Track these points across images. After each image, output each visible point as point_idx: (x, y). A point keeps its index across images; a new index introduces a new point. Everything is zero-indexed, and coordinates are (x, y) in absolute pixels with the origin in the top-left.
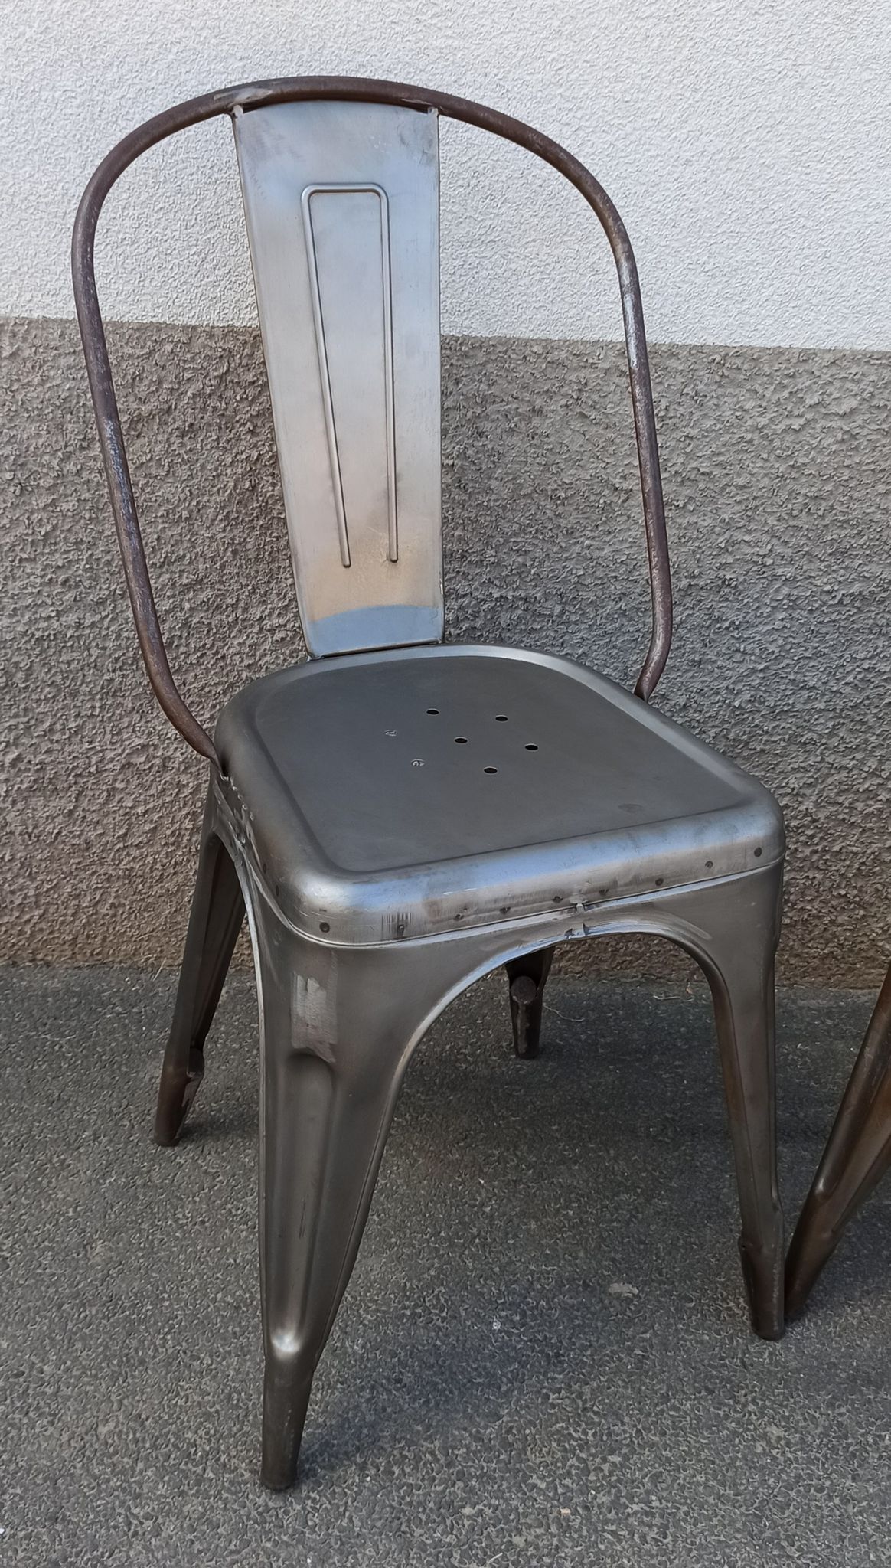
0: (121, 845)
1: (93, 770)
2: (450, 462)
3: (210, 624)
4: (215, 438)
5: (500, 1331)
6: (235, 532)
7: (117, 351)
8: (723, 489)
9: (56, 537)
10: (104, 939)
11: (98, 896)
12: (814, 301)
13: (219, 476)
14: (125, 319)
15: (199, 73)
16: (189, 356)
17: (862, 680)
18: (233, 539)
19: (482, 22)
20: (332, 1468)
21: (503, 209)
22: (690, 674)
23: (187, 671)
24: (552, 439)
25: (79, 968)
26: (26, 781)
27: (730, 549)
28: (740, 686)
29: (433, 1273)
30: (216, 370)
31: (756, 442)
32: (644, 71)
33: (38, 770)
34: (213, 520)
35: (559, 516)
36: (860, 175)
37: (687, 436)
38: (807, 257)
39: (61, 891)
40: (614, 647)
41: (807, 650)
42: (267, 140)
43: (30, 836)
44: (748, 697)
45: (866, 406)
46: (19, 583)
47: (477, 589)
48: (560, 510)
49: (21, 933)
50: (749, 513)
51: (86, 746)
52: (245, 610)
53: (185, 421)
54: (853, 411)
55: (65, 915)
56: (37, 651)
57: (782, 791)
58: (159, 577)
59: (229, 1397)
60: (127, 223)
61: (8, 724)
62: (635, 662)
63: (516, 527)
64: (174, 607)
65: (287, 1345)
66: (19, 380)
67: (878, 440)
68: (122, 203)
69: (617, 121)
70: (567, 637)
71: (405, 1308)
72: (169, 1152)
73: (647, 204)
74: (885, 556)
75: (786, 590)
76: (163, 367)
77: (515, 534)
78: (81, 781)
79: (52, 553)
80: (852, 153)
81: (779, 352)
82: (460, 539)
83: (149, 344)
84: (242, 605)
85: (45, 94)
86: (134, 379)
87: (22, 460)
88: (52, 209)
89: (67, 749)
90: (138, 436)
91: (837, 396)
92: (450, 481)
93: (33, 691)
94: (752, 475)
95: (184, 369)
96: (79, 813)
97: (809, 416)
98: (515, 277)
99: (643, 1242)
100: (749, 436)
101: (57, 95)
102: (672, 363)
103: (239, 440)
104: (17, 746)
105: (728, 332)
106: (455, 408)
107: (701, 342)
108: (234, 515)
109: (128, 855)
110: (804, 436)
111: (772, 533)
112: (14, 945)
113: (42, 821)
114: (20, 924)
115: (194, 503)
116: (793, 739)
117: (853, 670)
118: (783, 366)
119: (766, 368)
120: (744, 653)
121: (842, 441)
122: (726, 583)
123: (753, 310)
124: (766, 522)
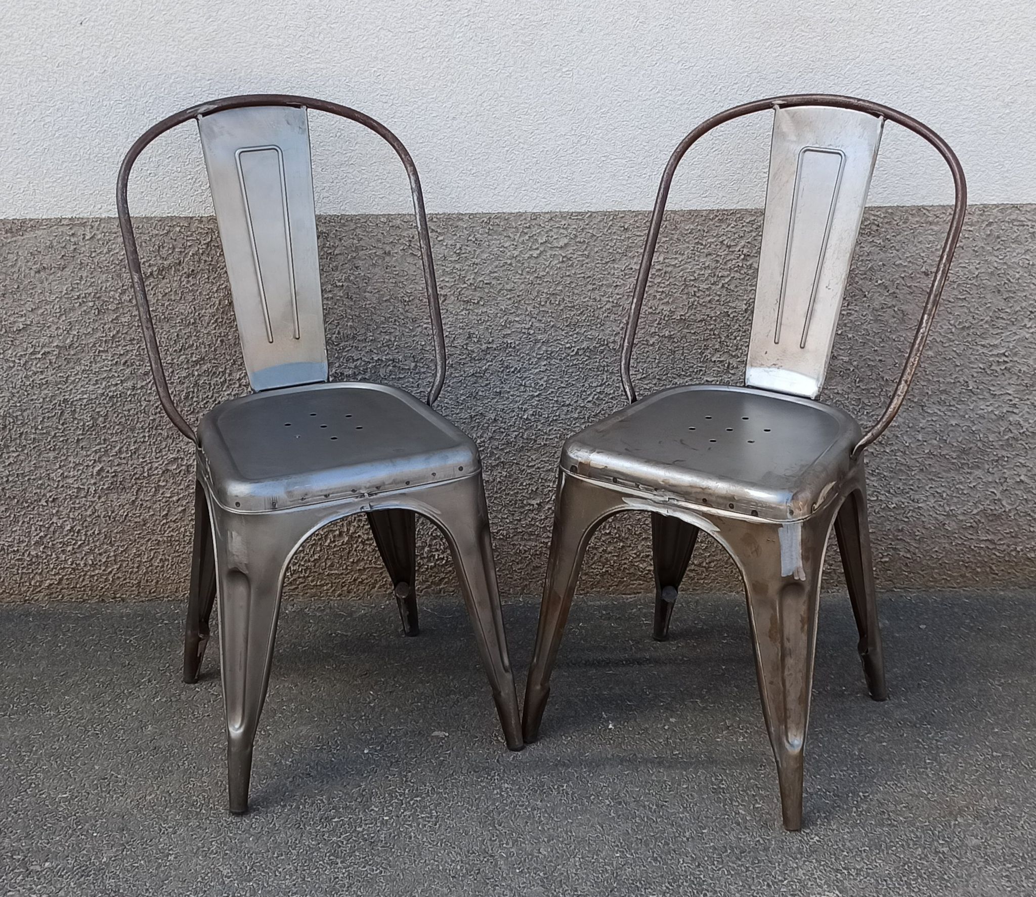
0: (165, 521)
1: (146, 474)
2: (341, 284)
3: (210, 384)
4: (206, 277)
5: (367, 753)
6: (221, 330)
7: (149, 233)
8: (499, 292)
9: (119, 338)
10: (157, 582)
11: (152, 555)
12: (535, 187)
13: (210, 298)
14: (153, 216)
15: (187, 88)
16: (189, 233)
17: (597, 399)
18: (220, 333)
19: (335, 55)
20: (268, 807)
21: (357, 147)
23: (198, 412)
24: (397, 268)
25: (142, 601)
26: (106, 484)
27: (508, 326)
28: (526, 406)
29: (335, 732)
30: (205, 240)
31: (514, 265)
32: (424, 74)
33: (113, 477)
34: (208, 323)
35: (407, 311)
36: (549, 120)
37: (474, 264)
38: (527, 164)
39: (130, 552)
40: (449, 386)
41: (562, 383)
42: (216, 129)
43: (110, 518)
44: (531, 412)
45: (573, 242)
46: (98, 365)
47: (364, 356)
48: (407, 308)
49: (106, 580)
50: (516, 305)
51: (141, 460)
52: (230, 375)
53: (189, 269)
54: (566, 245)
55: (133, 567)
56: (110, 405)
58: (179, 358)
60: (152, 165)
61: (94, 449)
62: (462, 395)
63: (383, 319)
64: (189, 374)
65: (236, 730)
66: (95, 251)
67: (584, 260)
68: (149, 155)
69: (412, 100)
70: (420, 382)
71: (317, 746)
72: (192, 686)
73: (435, 140)
74: (599, 325)
75: (544, 348)
76: (175, 240)
78: (139, 481)
79: (117, 347)
80: (543, 109)
81: (519, 215)
82: (351, 327)
83: (167, 228)
84: (228, 371)
85: (105, 103)
86: (159, 247)
87: (98, 295)
88: (111, 160)
89: (130, 462)
90: (163, 278)
91: (556, 237)
92: (342, 295)
93: (109, 428)
94: (515, 283)
95: (187, 241)
96: (138, 502)
97: (541, 249)
98: (366, 182)
99: (458, 714)
100: (509, 262)
101: (112, 102)
102: (460, 223)
103: (220, 277)
104: (100, 462)
105: (489, 206)
106: (340, 254)
107: (475, 212)
108: (220, 320)
109: (169, 527)
110: (541, 260)
111: (530, 315)
112: (102, 588)
113: (116, 508)
114: (106, 575)
115: (197, 314)
116: (562, 437)
117: (591, 393)
118: (523, 222)
119: (513, 224)
120: (525, 386)
121: (563, 262)
122: (509, 345)
123: (501, 194)
124: (527, 309)
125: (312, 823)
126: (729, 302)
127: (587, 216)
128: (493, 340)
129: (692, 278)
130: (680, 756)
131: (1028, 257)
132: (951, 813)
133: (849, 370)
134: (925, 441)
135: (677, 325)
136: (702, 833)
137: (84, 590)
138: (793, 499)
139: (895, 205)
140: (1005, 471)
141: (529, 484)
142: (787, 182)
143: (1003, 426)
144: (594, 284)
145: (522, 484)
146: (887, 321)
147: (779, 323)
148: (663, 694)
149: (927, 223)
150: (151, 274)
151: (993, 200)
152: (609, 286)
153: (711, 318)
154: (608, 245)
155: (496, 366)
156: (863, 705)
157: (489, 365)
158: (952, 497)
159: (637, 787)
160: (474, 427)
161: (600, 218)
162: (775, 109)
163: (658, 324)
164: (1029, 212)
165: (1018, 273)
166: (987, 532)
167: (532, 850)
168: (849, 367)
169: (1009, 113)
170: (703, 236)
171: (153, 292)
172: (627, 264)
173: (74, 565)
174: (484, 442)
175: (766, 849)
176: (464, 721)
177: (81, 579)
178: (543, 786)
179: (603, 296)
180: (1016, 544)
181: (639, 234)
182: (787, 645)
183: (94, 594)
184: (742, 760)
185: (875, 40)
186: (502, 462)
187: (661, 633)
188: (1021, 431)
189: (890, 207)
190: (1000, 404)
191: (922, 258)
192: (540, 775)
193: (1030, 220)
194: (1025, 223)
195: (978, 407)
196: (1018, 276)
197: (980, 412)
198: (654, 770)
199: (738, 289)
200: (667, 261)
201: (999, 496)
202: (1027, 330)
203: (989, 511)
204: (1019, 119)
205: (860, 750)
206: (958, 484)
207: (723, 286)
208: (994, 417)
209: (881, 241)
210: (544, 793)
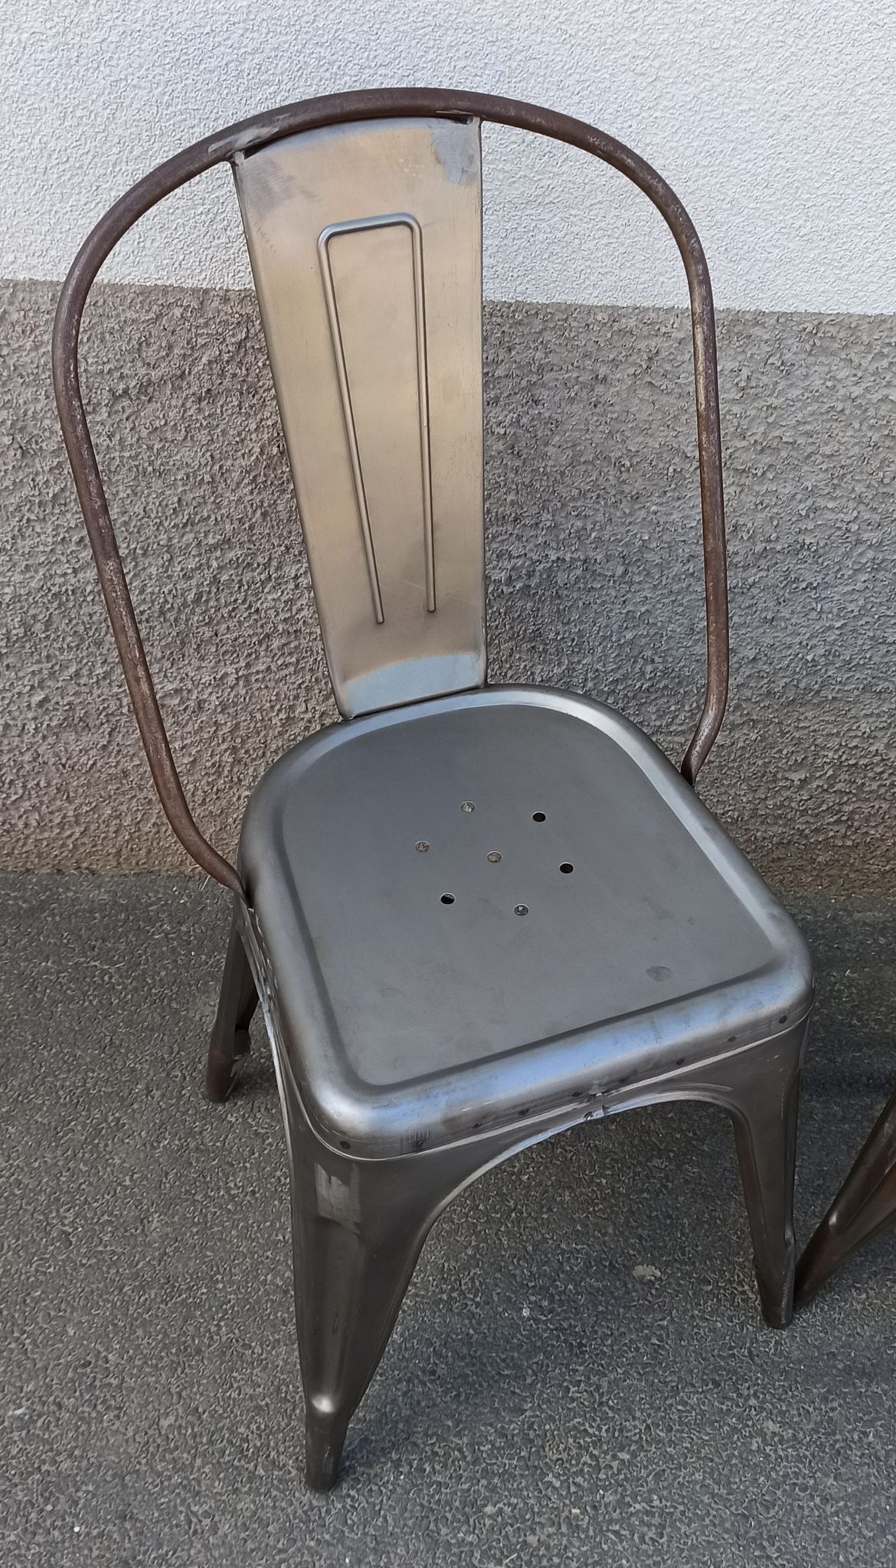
3: (241, 580)
4: (235, 403)
5: (529, 1319)
6: (264, 494)
7: (118, 315)
8: (809, 456)
9: (66, 498)
10: (149, 852)
14: (125, 282)
16: (201, 321)
18: (262, 501)
20: (370, 1466)
21: (564, 168)
22: (762, 630)
23: (218, 623)
24: (617, 408)
26: (55, 719)
28: (814, 641)
30: (233, 336)
31: (847, 412)
33: (66, 710)
34: (238, 484)
35: (624, 482)
37: (769, 407)
39: (101, 812)
40: (681, 605)
41: (888, 608)
42: (275, 185)
44: (822, 652)
47: (532, 551)
48: (624, 476)
49: (64, 846)
50: (835, 481)
52: (279, 568)
53: (201, 387)
55: (108, 832)
56: (55, 605)
57: (852, 734)
58: (182, 537)
59: (278, 1390)
61: (31, 669)
63: (575, 492)
64: (201, 565)
65: (324, 1403)
69: (702, 71)
72: (220, 1108)
73: (735, 163)
75: (870, 554)
76: (173, 333)
77: (573, 499)
78: (113, 719)
79: (62, 513)
81: (881, 320)
82: (513, 503)
83: (155, 307)
84: (274, 563)
86: (140, 345)
87: (20, 425)
89: (96, 692)
90: (150, 401)
92: (501, 448)
93: (54, 640)
94: (842, 443)
95: (198, 335)
96: (113, 747)
98: (577, 242)
99: (670, 1217)
100: (840, 406)
102: (757, 331)
103: (264, 405)
104: (42, 689)
105: (822, 299)
107: (792, 309)
108: (262, 479)
111: (859, 499)
112: (56, 856)
113: (75, 753)
114: (62, 839)
115: (217, 467)
116: (868, 688)
118: (885, 334)
119: (865, 336)
120: (820, 611)
122: (805, 546)
123: (853, 277)
124: (853, 490)
125: (449, 1516)
128: (778, 537)
137: (27, 857)
141: (793, 752)
150: (126, 392)
155: (774, 577)
171: (129, 425)
173: (7, 826)
177: (20, 844)
178: (835, 1432)
183: (44, 862)
210: (838, 1452)
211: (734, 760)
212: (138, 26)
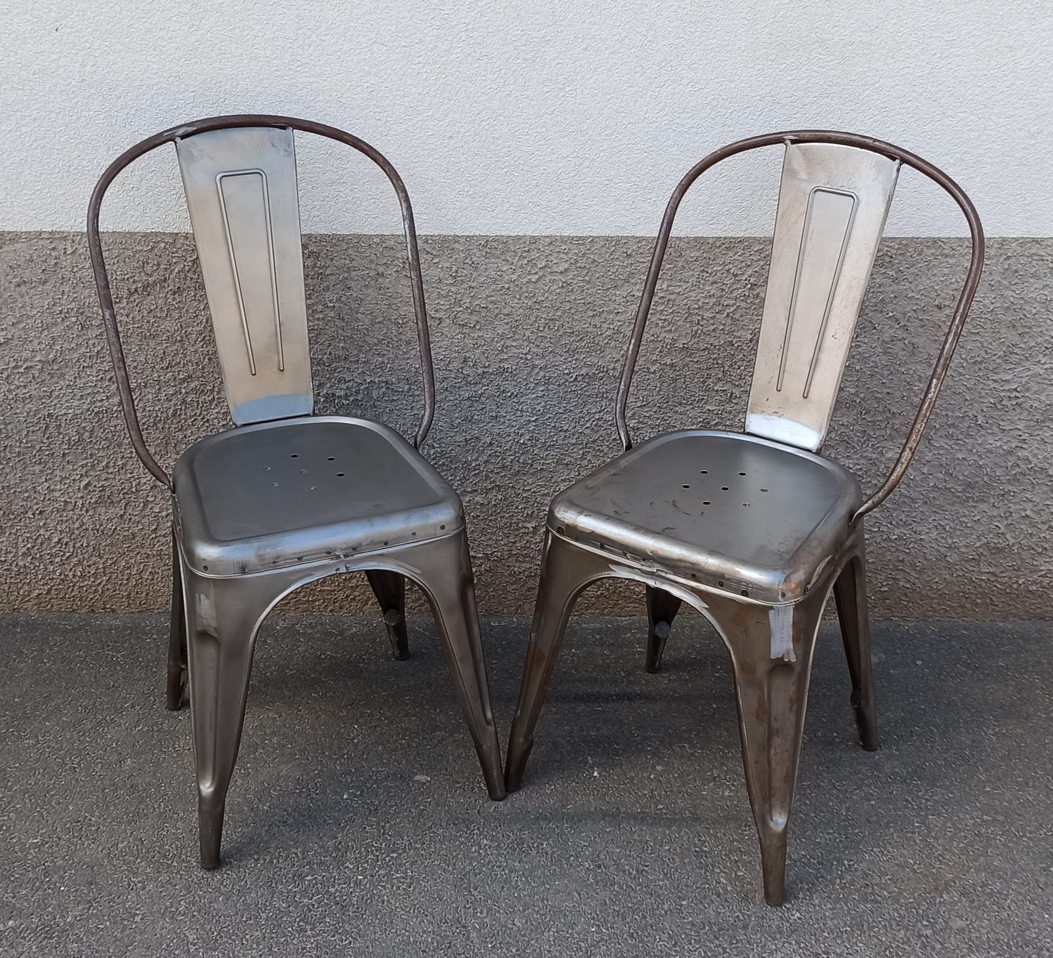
0: (154, 536)
1: (134, 490)
2: (332, 305)
3: (198, 401)
4: (193, 294)
5: (347, 799)
7: (133, 248)
8: (496, 316)
9: (104, 354)
10: (147, 594)
11: (142, 567)
12: (535, 210)
13: (197, 316)
14: (136, 231)
15: (170, 100)
16: (174, 250)
17: (596, 425)
18: (208, 351)
19: (325, 69)
20: (241, 861)
21: (348, 165)
22: (491, 424)
23: (186, 430)
24: (391, 290)
25: (133, 613)
26: (94, 497)
27: (505, 350)
28: (523, 431)
29: (316, 772)
30: (190, 257)
31: (512, 289)
32: (420, 91)
33: (100, 491)
34: (195, 341)
35: (401, 333)
36: (550, 142)
37: (470, 287)
38: (527, 186)
39: (119, 565)
40: (443, 409)
41: (560, 408)
42: (195, 153)
43: (98, 531)
44: (528, 437)
45: (573, 267)
46: (83, 380)
47: (356, 377)
48: (401, 330)
49: (96, 591)
50: (514, 330)
51: (129, 475)
52: (218, 393)
53: (175, 286)
54: (566, 270)
55: (123, 579)
56: (96, 420)
58: (165, 375)
59: (191, 830)
60: (135, 179)
61: (81, 464)
62: (457, 418)
63: (376, 340)
64: (176, 392)
65: (207, 788)
66: (77, 266)
67: (584, 286)
70: (414, 404)
71: (296, 789)
72: (175, 713)
73: (431, 160)
74: (599, 352)
75: (542, 373)
76: (160, 256)
77: (376, 345)
78: (127, 496)
79: (102, 362)
80: (544, 130)
81: (518, 238)
82: (343, 348)
83: (151, 244)
84: (216, 389)
85: (84, 113)
86: (144, 264)
87: (81, 311)
88: (92, 173)
89: (118, 478)
90: (148, 295)
91: (555, 262)
92: (333, 315)
93: (95, 443)
94: (513, 308)
95: (172, 257)
96: (127, 516)
97: (540, 274)
98: (359, 202)
99: (441, 756)
100: (507, 286)
101: (91, 113)
102: (456, 246)
104: (87, 476)
105: (487, 228)
106: (332, 274)
107: (472, 234)
108: (207, 338)
109: (159, 541)
110: (539, 285)
111: (528, 340)
112: (92, 599)
113: (104, 522)
114: (95, 586)
115: (183, 332)
116: (559, 462)
117: (590, 419)
118: (522, 246)
119: (512, 248)
120: (522, 411)
121: (563, 287)
122: (505, 370)
123: (500, 216)
124: (524, 335)
125: (284, 881)
126: (734, 331)
127: (589, 241)
128: (489, 365)
129: (697, 307)
130: (664, 811)
131: (1046, 293)
132: (936, 889)
133: (856, 401)
134: (931, 474)
135: (679, 353)
136: (681, 905)
137: (74, 601)
138: (785, 581)
139: (910, 236)
140: (1011, 505)
141: (525, 508)
142: (796, 222)
143: (1012, 460)
144: (595, 310)
145: (517, 508)
146: (896, 354)
147: (782, 370)
148: (651, 737)
149: (942, 255)
150: (136, 290)
151: (1013, 233)
152: (610, 312)
153: (715, 346)
154: (609, 271)
155: (492, 390)
156: (854, 755)
157: (485, 390)
158: (955, 529)
159: (618, 847)
160: (469, 450)
161: (602, 243)
162: (786, 144)
163: (660, 352)
164: (1050, 246)
165: (1035, 308)
166: (990, 564)
167: (506, 922)
168: (855, 399)
169: (1035, 144)
170: (709, 265)
171: (137, 309)
172: (629, 291)
173: (63, 576)
174: (479, 465)
175: (745, 927)
176: (447, 763)
177: (70, 590)
178: (523, 844)
179: (604, 322)
180: (1018, 577)
181: (642, 260)
182: (775, 725)
183: (83, 605)
184: (726, 818)
185: (897, 64)
186: (498, 486)
187: (654, 665)
188: (1030, 467)
189: (905, 238)
190: (1009, 439)
191: (936, 291)
192: (520, 830)
193: (1050, 255)
194: (1045, 258)
195: (986, 441)
196: (1034, 311)
197: (987, 447)
198: (637, 828)
199: (744, 318)
200: (670, 288)
201: (1003, 530)
202: (1041, 366)
203: (992, 544)
204: (1044, 151)
205: (848, 809)
206: (962, 516)
207: (728, 315)
208: (1002, 452)
209: (894, 272)
210: (524, 852)
211: (491, 515)
212: (143, 106)
